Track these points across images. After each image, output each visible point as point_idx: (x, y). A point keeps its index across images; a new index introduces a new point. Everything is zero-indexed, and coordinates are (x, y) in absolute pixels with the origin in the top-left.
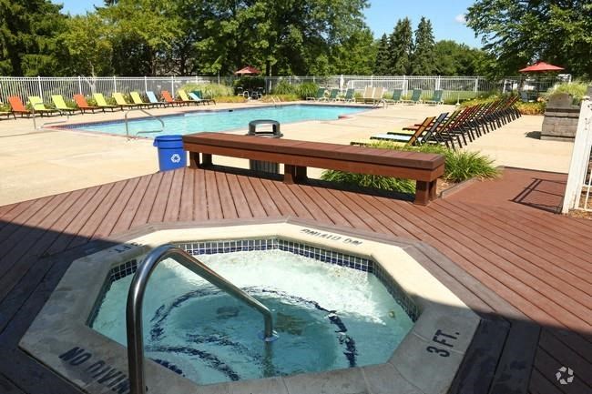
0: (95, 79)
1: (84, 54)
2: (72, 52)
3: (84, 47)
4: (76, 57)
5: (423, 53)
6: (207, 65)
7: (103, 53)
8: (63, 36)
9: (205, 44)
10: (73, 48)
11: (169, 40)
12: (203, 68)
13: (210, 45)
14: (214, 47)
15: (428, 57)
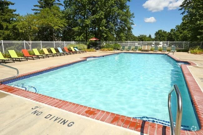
0: (31, 42)
1: (26, 32)
2: (20, 31)
3: (26, 29)
4: (22, 33)
5: (130, 36)
6: (78, 37)
7: (34, 32)
8: (16, 23)
9: (77, 28)
10: (21, 29)
11: (61, 27)
12: (76, 38)
13: (79, 29)
14: (81, 30)
15: (131, 37)
